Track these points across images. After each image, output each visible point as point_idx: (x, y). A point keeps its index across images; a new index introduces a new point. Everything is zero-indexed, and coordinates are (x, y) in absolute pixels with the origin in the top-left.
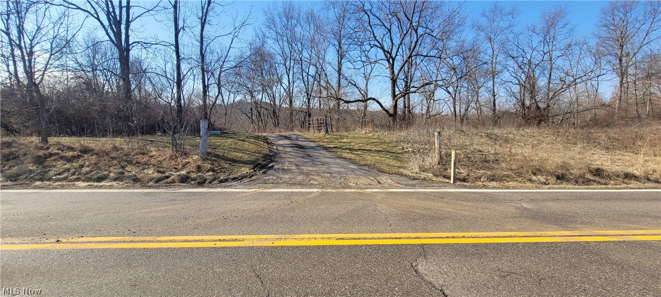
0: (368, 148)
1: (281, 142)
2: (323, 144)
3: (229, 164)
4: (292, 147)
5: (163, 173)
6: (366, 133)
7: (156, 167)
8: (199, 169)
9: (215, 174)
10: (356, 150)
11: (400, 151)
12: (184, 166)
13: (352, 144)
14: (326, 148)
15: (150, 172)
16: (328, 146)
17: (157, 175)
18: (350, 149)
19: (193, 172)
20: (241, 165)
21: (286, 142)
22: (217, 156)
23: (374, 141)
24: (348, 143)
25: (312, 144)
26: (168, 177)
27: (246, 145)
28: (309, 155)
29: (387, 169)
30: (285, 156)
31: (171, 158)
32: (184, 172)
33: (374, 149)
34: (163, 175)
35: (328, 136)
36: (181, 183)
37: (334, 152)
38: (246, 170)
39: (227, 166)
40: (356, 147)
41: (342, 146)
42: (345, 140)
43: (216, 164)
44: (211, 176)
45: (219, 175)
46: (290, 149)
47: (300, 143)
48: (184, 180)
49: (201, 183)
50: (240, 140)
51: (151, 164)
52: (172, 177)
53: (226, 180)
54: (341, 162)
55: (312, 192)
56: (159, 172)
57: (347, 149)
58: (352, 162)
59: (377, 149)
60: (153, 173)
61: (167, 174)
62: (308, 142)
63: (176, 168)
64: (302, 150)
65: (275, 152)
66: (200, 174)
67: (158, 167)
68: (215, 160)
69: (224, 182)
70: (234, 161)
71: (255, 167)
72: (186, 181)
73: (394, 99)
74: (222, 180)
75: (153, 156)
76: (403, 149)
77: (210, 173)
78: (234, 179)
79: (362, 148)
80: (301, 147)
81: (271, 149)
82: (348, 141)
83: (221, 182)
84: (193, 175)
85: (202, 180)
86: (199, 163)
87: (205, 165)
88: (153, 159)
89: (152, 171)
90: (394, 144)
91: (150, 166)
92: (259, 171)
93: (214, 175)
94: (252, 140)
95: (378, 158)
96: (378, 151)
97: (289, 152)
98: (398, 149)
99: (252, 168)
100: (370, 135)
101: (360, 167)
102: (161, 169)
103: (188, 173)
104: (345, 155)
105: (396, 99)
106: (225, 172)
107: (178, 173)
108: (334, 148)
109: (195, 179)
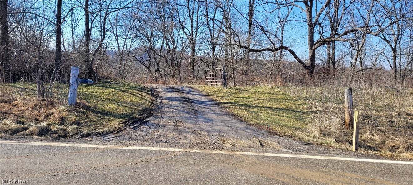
0: (268, 105)
1: (169, 95)
2: (217, 98)
3: (99, 117)
4: (179, 101)
5: (23, 123)
6: (272, 88)
7: (16, 117)
8: (62, 121)
9: (79, 127)
10: (253, 107)
11: (307, 111)
12: (47, 117)
13: (250, 100)
14: (217, 104)
15: (8, 122)
16: (221, 101)
17: (15, 126)
18: (246, 106)
19: (55, 124)
20: (111, 119)
21: (175, 95)
22: (87, 108)
23: (279, 97)
24: (247, 98)
25: (204, 99)
26: (26, 129)
27: (126, 97)
28: (196, 110)
29: (279, 130)
30: (168, 110)
31: (35, 107)
32: (44, 124)
33: (275, 107)
34: (22, 126)
35: (225, 90)
36: (39, 135)
37: (227, 107)
38: (115, 124)
39: (95, 119)
40: (254, 104)
41: (238, 102)
42: (244, 95)
43: (83, 116)
44: (74, 129)
45: (83, 128)
46: (177, 103)
47: (190, 96)
48: (44, 133)
49: (62, 136)
50: (121, 91)
51: (11, 114)
52: (31, 129)
53: (88, 135)
54: (229, 119)
55: (174, 152)
56: (18, 122)
57: (242, 105)
58: (242, 120)
59: (279, 107)
60: (11, 124)
61: (26, 126)
62: (200, 96)
63: (38, 120)
64: (189, 104)
65: (158, 106)
66: (62, 127)
67: (19, 117)
68: (84, 113)
69: (86, 137)
70: (106, 114)
71: (126, 122)
72: (45, 133)
73: (311, 48)
74: (84, 134)
75: (16, 105)
76: (311, 108)
77: (74, 126)
78: (98, 134)
79: (261, 105)
80: (189, 101)
81: (154, 102)
82: (248, 96)
83: (83, 136)
84: (54, 128)
85: (64, 134)
86: (64, 114)
87: (71, 116)
88: (15, 108)
89: (11, 121)
90: (302, 102)
91: (10, 116)
92: (130, 126)
93: (77, 128)
94: (134, 91)
95: (275, 117)
96: (279, 109)
97: (175, 106)
98: (305, 108)
99: (123, 123)
100: (276, 90)
101: (248, 126)
102: (21, 120)
103: (50, 125)
104: (237, 112)
105: (313, 48)
106: (90, 126)
107: (38, 125)
108: (227, 103)
109: (55, 132)
